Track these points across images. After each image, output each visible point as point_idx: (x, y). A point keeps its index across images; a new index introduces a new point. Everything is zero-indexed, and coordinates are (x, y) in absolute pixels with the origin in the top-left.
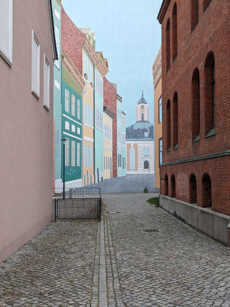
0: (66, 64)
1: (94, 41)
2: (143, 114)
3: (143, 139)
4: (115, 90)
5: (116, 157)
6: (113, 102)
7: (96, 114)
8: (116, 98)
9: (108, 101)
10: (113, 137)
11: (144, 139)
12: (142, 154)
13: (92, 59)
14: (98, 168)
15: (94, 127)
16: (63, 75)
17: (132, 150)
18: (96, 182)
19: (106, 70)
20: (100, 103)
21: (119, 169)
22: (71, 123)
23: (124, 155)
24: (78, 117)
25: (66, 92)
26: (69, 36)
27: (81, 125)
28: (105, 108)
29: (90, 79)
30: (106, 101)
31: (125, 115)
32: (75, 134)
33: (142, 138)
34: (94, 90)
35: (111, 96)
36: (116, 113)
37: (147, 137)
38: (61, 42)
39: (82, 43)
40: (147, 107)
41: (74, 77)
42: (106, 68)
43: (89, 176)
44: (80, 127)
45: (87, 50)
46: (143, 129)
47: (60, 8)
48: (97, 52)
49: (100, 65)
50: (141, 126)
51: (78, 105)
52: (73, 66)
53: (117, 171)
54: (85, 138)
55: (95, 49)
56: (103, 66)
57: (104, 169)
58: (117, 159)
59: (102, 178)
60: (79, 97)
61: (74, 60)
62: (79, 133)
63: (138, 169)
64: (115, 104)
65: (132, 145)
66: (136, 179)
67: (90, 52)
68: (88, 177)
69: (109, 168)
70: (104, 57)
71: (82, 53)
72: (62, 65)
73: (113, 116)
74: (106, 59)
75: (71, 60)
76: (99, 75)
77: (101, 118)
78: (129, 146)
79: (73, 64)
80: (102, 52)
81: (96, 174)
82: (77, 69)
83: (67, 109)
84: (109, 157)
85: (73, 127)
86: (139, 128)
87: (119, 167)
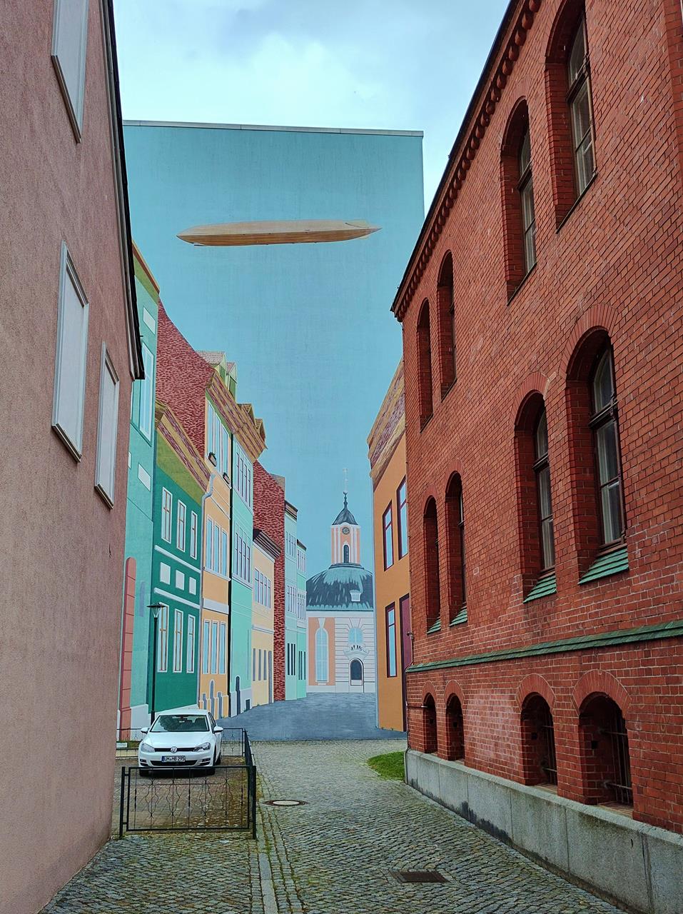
0: (165, 430)
1: (233, 381)
2: (346, 547)
3: (347, 606)
4: (280, 492)
5: (283, 649)
6: (277, 519)
7: (236, 547)
8: (282, 510)
9: (265, 516)
10: (275, 601)
11: (350, 608)
12: (346, 644)
13: (228, 420)
14: (238, 678)
15: (231, 577)
16: (160, 455)
17: (322, 633)
18: (234, 713)
19: (260, 446)
20: (245, 520)
21: (290, 681)
22: (175, 566)
23: (302, 646)
24: (193, 553)
25: (164, 493)
26: (175, 368)
27: (200, 571)
28: (256, 533)
29: (223, 466)
30: (258, 516)
31: (305, 549)
32: (185, 593)
33: (344, 605)
34: (231, 490)
35: (271, 504)
36: (283, 545)
37: (357, 602)
38: (155, 382)
39: (204, 384)
40: (355, 530)
41: (185, 460)
42: (259, 440)
43: (216, 698)
44: (197, 576)
45: (216, 400)
46: (348, 582)
47: (156, 308)
48: (240, 406)
49: (245, 433)
50: (342, 576)
51: (193, 526)
52: (184, 434)
53: (284, 685)
54: (208, 603)
55: (234, 398)
56: (253, 436)
57: (254, 680)
58: (284, 655)
59: (248, 702)
60: (195, 506)
61: (185, 422)
62: (193, 591)
63: (337, 679)
64: (281, 524)
65: (322, 622)
66: (331, 706)
67: (222, 405)
68: (213, 700)
69: (265, 679)
70: (256, 417)
71: (204, 405)
72: (156, 432)
73: (277, 551)
74: (259, 421)
75: (177, 421)
76: (243, 455)
77: (247, 557)
78: (314, 624)
79: (183, 429)
80: (250, 405)
81: (234, 693)
82: (191, 443)
83: (165, 535)
84: (266, 651)
85: (180, 576)
86: (339, 581)
87: (289, 674)
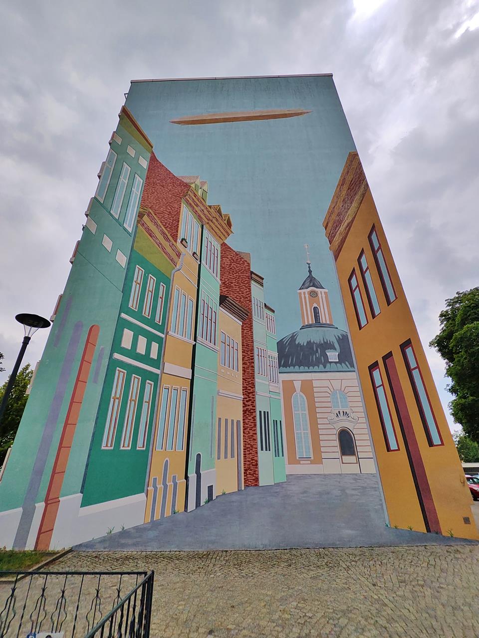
0: (145, 225)
1: (205, 192)
2: (315, 308)
3: (325, 367)
4: (246, 264)
5: (254, 418)
6: (244, 287)
7: (202, 312)
8: (249, 278)
9: (232, 285)
10: (243, 364)
11: (328, 369)
12: (328, 410)
13: (199, 216)
14: (199, 456)
15: (195, 340)
16: (137, 242)
17: (299, 399)
18: (192, 506)
19: (227, 232)
20: (212, 288)
21: (264, 458)
22: (138, 332)
23: (278, 414)
24: (158, 319)
25: (137, 270)
27: (163, 336)
28: (223, 300)
29: (193, 246)
30: (225, 284)
31: (273, 311)
32: (145, 358)
34: (200, 265)
35: (237, 274)
36: (250, 309)
37: (336, 363)
38: (142, 195)
39: (181, 195)
40: (323, 294)
41: (160, 244)
42: (226, 228)
43: (170, 484)
44: (160, 341)
45: (190, 204)
46: (322, 342)
47: (149, 155)
48: (210, 207)
49: (214, 224)
50: (316, 336)
51: (160, 295)
52: (161, 227)
53: (257, 465)
54: (169, 368)
55: (205, 202)
56: (221, 225)
57: (219, 458)
58: (255, 425)
59: (210, 488)
60: (165, 279)
61: (162, 219)
62: (154, 355)
63: (324, 455)
64: (248, 290)
65: (298, 385)
67: (195, 207)
68: (166, 486)
69: (232, 456)
70: (223, 212)
71: (180, 208)
72: (137, 226)
73: (245, 315)
74: (226, 215)
75: (157, 219)
76: (212, 239)
77: (213, 320)
78: (289, 388)
79: (160, 224)
80: (219, 206)
81: (192, 475)
82: (167, 232)
83: (133, 304)
84: (232, 421)
85: (142, 341)
86: (312, 341)
87: (262, 449)
